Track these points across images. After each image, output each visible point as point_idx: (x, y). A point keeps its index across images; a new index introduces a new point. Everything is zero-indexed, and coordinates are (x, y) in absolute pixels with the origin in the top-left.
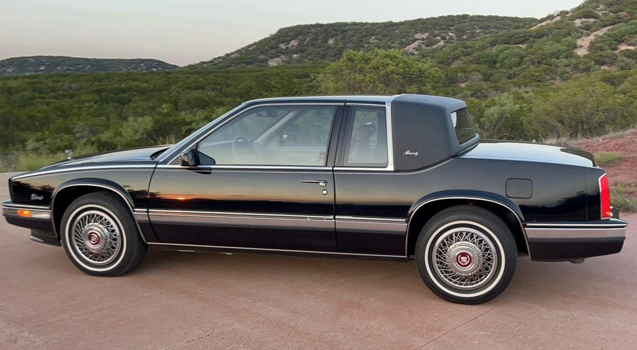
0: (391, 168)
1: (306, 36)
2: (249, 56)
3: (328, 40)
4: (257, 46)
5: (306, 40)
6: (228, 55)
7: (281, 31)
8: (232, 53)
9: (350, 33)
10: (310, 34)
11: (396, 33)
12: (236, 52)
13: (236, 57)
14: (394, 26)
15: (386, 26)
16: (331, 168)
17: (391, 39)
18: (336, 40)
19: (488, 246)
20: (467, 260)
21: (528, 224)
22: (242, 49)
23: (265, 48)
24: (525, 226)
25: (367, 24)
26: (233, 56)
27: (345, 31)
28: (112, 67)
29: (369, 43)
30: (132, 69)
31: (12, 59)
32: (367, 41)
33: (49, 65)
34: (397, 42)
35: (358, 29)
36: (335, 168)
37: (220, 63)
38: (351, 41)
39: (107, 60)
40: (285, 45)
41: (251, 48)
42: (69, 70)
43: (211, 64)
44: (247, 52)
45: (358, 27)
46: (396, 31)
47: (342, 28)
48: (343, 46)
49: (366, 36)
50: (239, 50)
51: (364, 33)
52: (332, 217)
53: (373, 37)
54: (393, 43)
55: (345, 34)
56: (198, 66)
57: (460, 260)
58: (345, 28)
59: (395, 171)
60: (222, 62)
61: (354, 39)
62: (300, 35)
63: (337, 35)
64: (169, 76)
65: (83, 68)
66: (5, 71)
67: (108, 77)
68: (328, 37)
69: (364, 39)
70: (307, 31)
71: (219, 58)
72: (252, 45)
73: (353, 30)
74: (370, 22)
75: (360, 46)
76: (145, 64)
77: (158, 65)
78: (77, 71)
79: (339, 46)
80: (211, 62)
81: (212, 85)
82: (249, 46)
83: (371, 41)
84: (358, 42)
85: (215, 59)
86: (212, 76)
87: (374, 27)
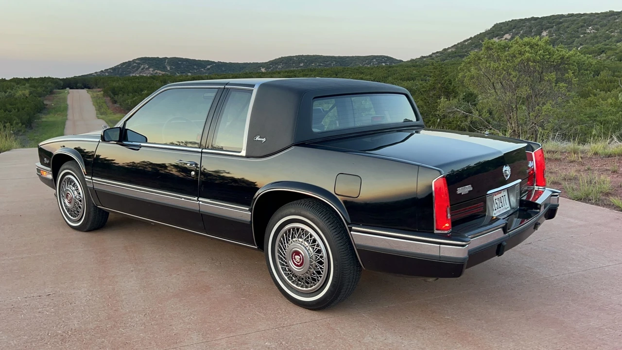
0: (243, 152)
1: (520, 29)
2: (464, 50)
3: (542, 32)
4: (472, 41)
5: (520, 33)
6: (445, 50)
7: (496, 26)
8: (449, 48)
9: (566, 25)
10: (524, 28)
11: (617, 22)
12: (452, 47)
13: (452, 51)
14: (614, 15)
15: (606, 16)
17: (610, 29)
18: (550, 32)
19: (320, 248)
20: (300, 259)
22: (458, 44)
23: (479, 42)
24: (351, 229)
25: (584, 14)
26: (450, 50)
27: (561, 23)
28: (351, 63)
29: (585, 33)
30: (366, 64)
31: (282, 57)
32: (584, 31)
33: (306, 63)
34: (616, 31)
35: (574, 21)
37: (437, 57)
38: (566, 32)
39: (348, 57)
40: (498, 39)
41: (466, 43)
42: (320, 66)
43: (429, 58)
44: (462, 46)
45: (575, 18)
46: (617, 20)
47: (558, 20)
48: (557, 37)
49: (582, 26)
50: (455, 45)
51: (581, 24)
53: (590, 28)
54: (612, 32)
55: (561, 25)
56: (418, 60)
57: (295, 258)
58: (561, 20)
60: (440, 56)
61: (569, 30)
62: (514, 29)
63: (552, 27)
64: (390, 69)
65: (330, 64)
66: (277, 68)
67: (343, 71)
68: (542, 29)
69: (580, 30)
70: (521, 24)
71: (437, 52)
72: (468, 40)
73: (568, 21)
74: (588, 12)
75: (574, 37)
76: (377, 60)
77: (387, 60)
78: (325, 66)
79: (552, 37)
80: (430, 56)
81: (422, 77)
82: (465, 41)
83: (588, 31)
84: (573, 32)
85: (433, 54)
86: (425, 68)
87: (592, 18)
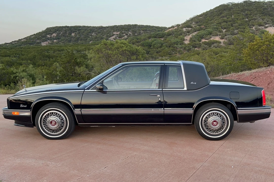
0: (185, 89)
1: (61, 31)
2: (31, 41)
3: (72, 34)
4: (35, 36)
5: (61, 33)
6: (20, 40)
7: (47, 29)
8: (22, 39)
9: (82, 31)
10: (63, 31)
11: (104, 31)
12: (24, 38)
13: (24, 41)
14: (103, 28)
15: (100, 28)
16: (161, 90)
17: (102, 34)
18: (75, 34)
19: (223, 117)
20: (216, 123)
21: (238, 109)
22: (27, 37)
23: (39, 37)
24: (237, 109)
25: (90, 27)
26: (23, 40)
27: (80, 30)
29: (92, 36)
32: (91, 35)
34: (105, 36)
35: (86, 29)
36: (163, 90)
37: (16, 44)
38: (83, 34)
40: (50, 36)
41: (32, 37)
44: (30, 39)
45: (86, 28)
46: (105, 31)
47: (78, 28)
48: (79, 37)
49: (90, 32)
50: (25, 38)
51: (89, 31)
52: (163, 109)
53: (94, 33)
54: (103, 36)
55: (80, 31)
56: (4, 45)
57: (214, 123)
58: (80, 29)
59: (187, 90)
60: (17, 43)
61: (84, 34)
62: (57, 31)
63: (76, 32)
68: (72, 32)
69: (89, 34)
70: (61, 29)
71: (15, 41)
72: (33, 35)
73: (84, 29)
74: (92, 26)
75: (87, 37)
79: (77, 37)
80: (11, 43)
81: (14, 55)
82: (31, 36)
83: (93, 35)
84: (86, 35)
85: (12, 42)
86: (13, 50)
87: (94, 29)
